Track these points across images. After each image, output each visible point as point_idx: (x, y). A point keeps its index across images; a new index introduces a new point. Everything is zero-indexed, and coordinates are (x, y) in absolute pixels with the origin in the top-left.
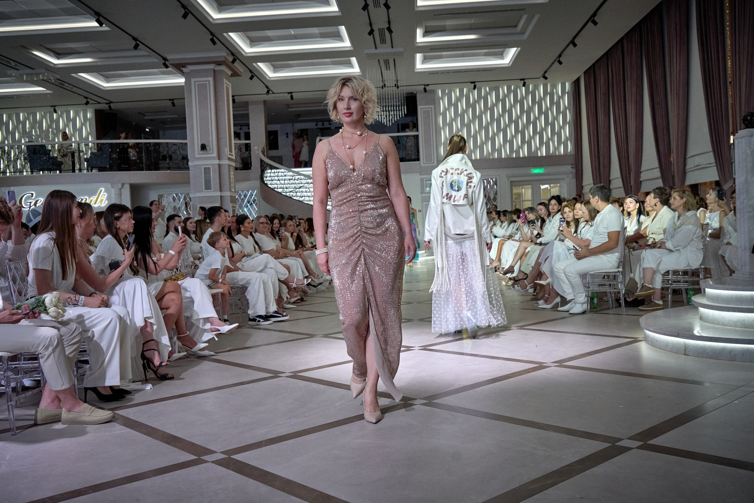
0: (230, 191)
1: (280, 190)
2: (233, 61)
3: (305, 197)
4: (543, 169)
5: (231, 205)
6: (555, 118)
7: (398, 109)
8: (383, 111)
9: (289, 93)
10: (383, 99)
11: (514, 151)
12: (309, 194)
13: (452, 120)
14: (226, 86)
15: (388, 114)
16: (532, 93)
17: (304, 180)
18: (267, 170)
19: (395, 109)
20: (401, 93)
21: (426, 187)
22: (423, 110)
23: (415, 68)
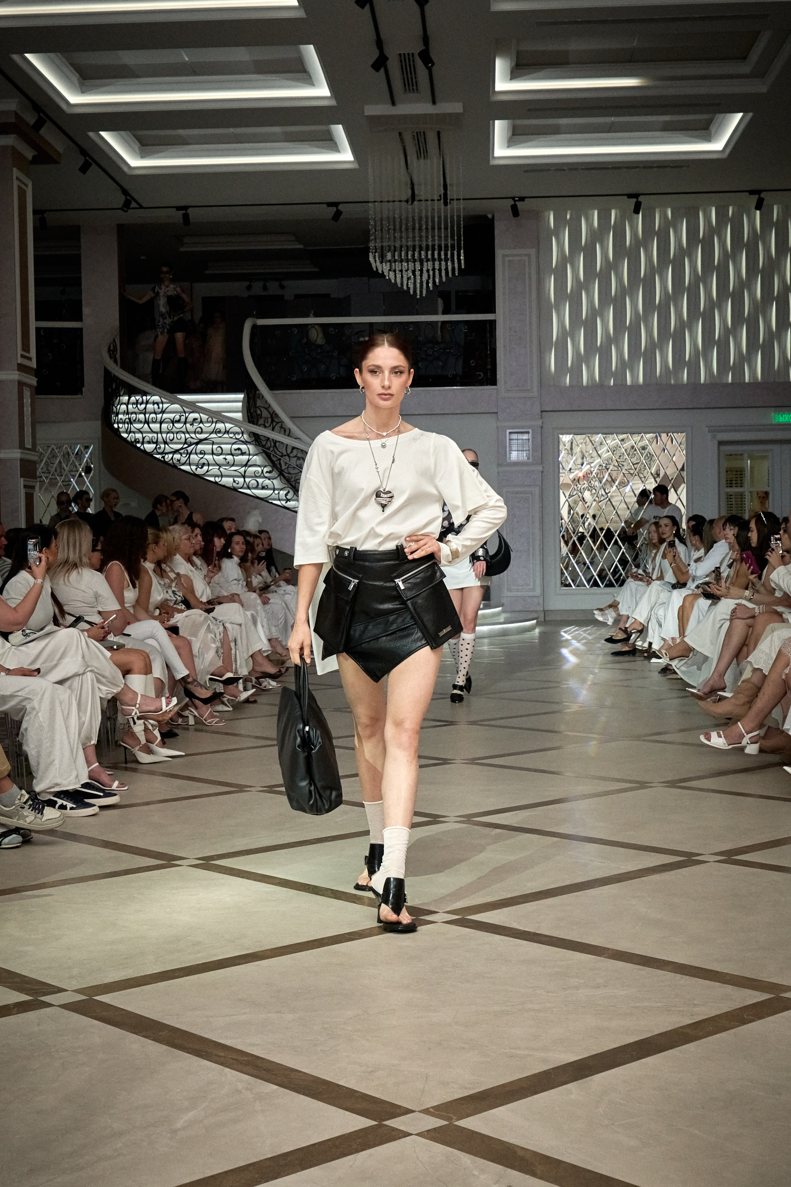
0: (22, 446)
1: (149, 447)
2: (39, 124)
3: (209, 465)
5: (22, 481)
7: (443, 257)
8: (407, 261)
9: (178, 208)
10: (407, 229)
11: (730, 368)
12: (220, 459)
13: (579, 286)
14: (19, 188)
15: (418, 265)
16: (776, 225)
17: (209, 425)
18: (120, 396)
19: (436, 256)
20: (452, 217)
21: (510, 450)
22: (509, 261)
23: (491, 157)
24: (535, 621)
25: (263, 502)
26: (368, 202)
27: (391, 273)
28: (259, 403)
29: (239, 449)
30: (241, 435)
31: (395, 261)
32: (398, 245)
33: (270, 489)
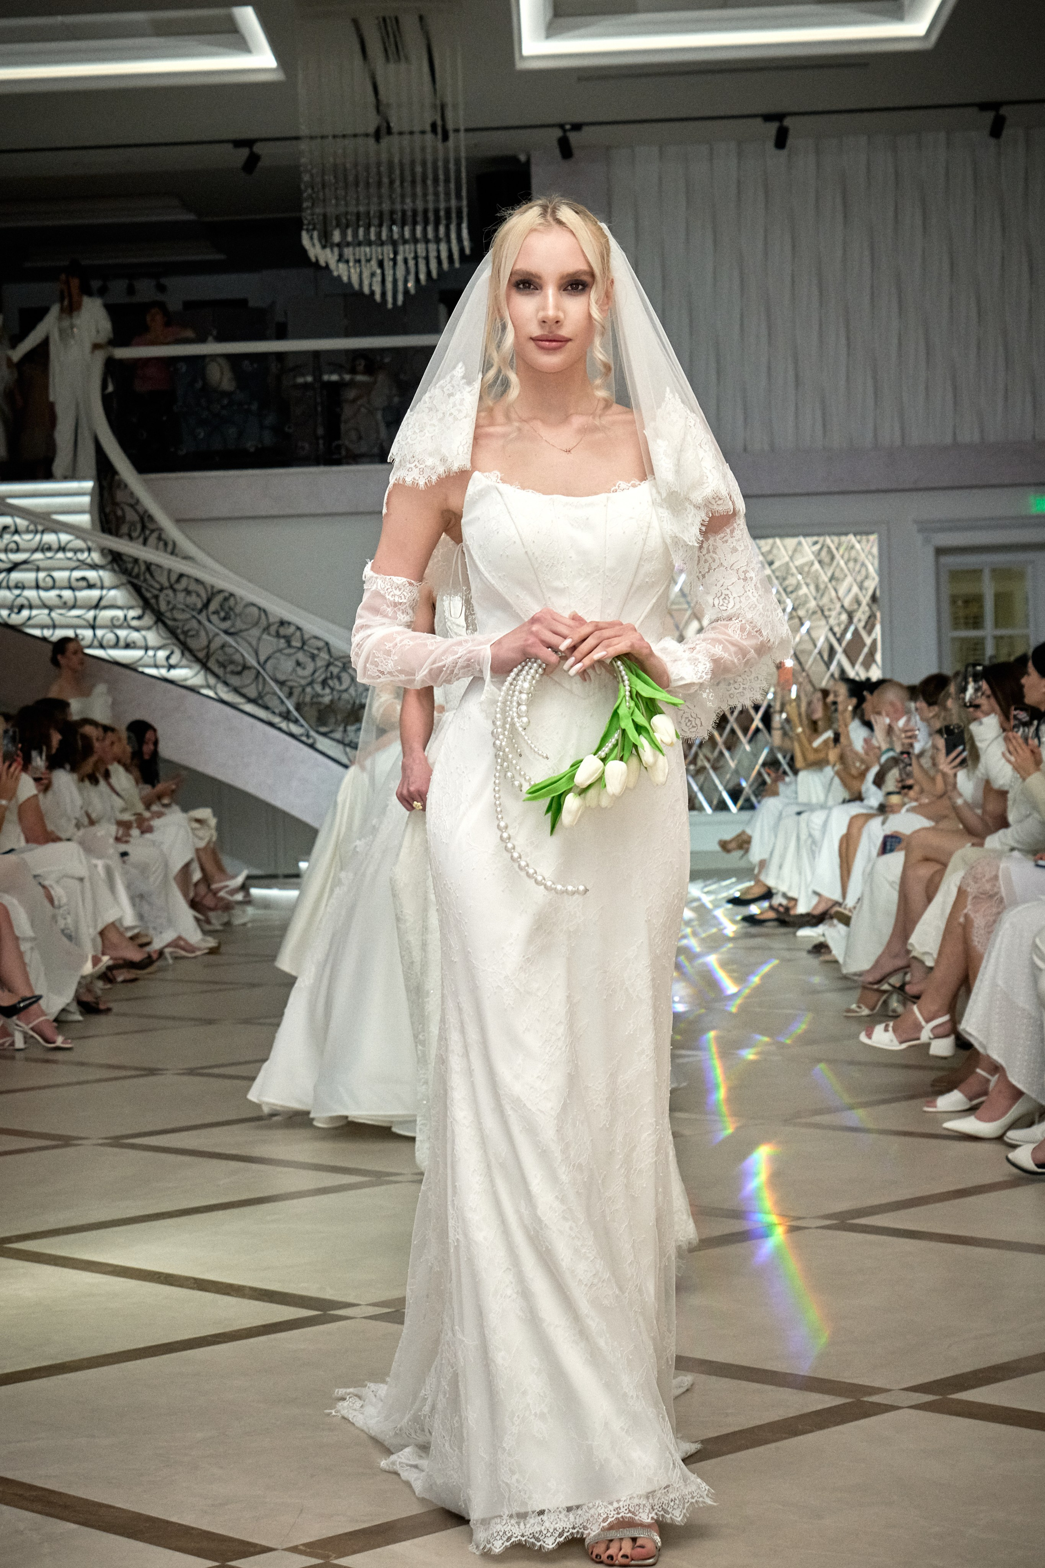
3: (31, 607)
7: (430, 235)
8: (370, 243)
12: (49, 596)
15: (388, 250)
17: (31, 536)
19: (419, 234)
20: (447, 163)
23: (517, 56)
25: (128, 672)
26: (299, 138)
27: (341, 265)
28: (120, 496)
29: (84, 579)
30: (86, 554)
31: (348, 244)
32: (352, 215)
33: (140, 648)
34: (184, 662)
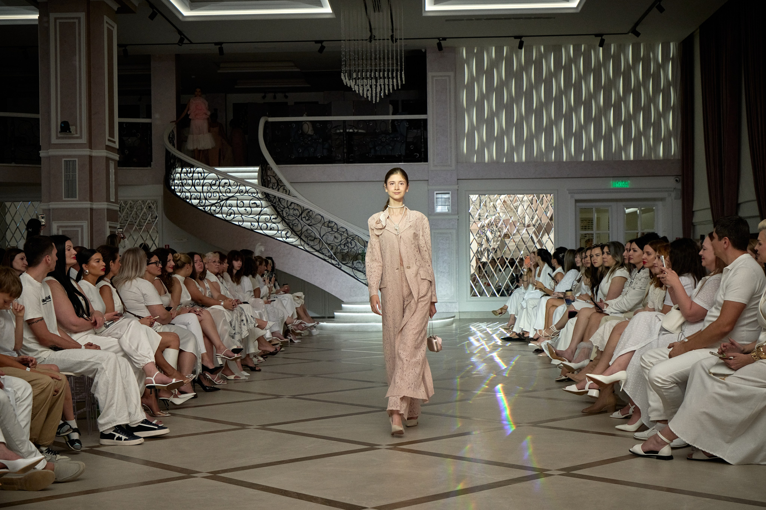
0: (108, 200)
1: (195, 202)
3: (235, 214)
4: (629, 182)
5: (108, 224)
6: (652, 100)
7: (390, 76)
8: (367, 78)
9: (216, 44)
10: (367, 59)
11: (583, 151)
12: (242, 210)
13: (482, 97)
14: (109, 29)
15: (374, 81)
16: (614, 57)
17: (235, 187)
18: (176, 168)
19: (386, 75)
20: (397, 51)
21: (437, 205)
22: (436, 80)
23: (423, 10)
24: (453, 319)
25: (271, 239)
26: (341, 40)
27: (356, 86)
28: (269, 173)
29: (255, 203)
30: (256, 194)
31: (359, 79)
32: (360, 68)
33: (276, 230)
34: (292, 236)
